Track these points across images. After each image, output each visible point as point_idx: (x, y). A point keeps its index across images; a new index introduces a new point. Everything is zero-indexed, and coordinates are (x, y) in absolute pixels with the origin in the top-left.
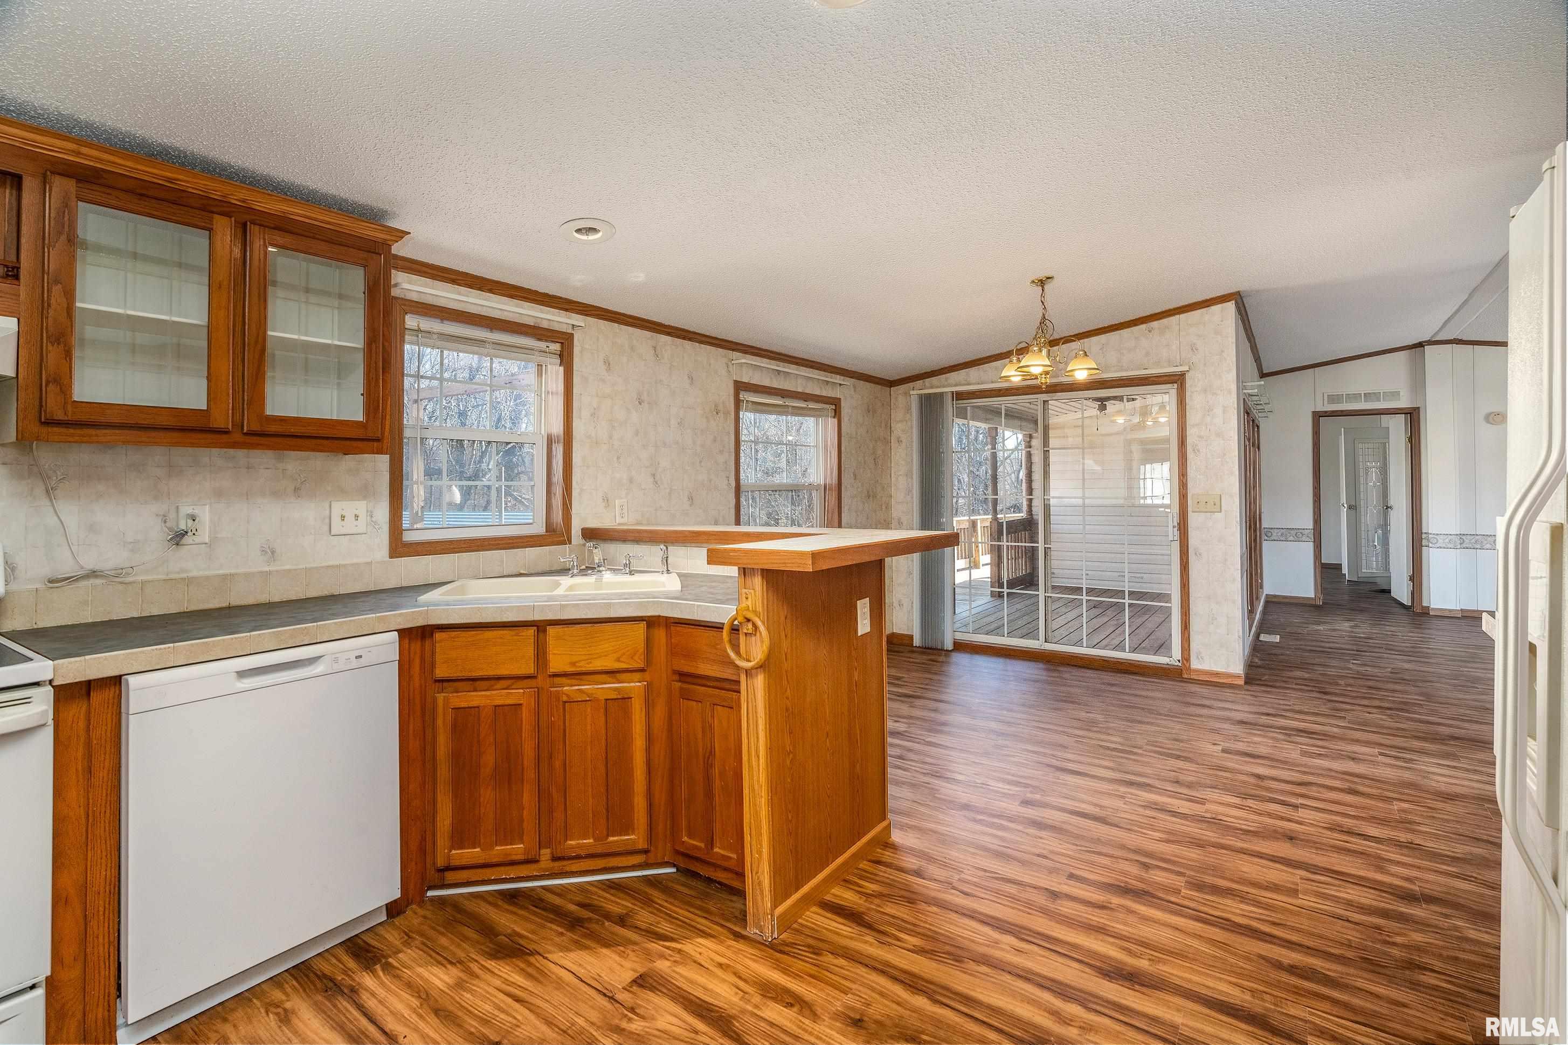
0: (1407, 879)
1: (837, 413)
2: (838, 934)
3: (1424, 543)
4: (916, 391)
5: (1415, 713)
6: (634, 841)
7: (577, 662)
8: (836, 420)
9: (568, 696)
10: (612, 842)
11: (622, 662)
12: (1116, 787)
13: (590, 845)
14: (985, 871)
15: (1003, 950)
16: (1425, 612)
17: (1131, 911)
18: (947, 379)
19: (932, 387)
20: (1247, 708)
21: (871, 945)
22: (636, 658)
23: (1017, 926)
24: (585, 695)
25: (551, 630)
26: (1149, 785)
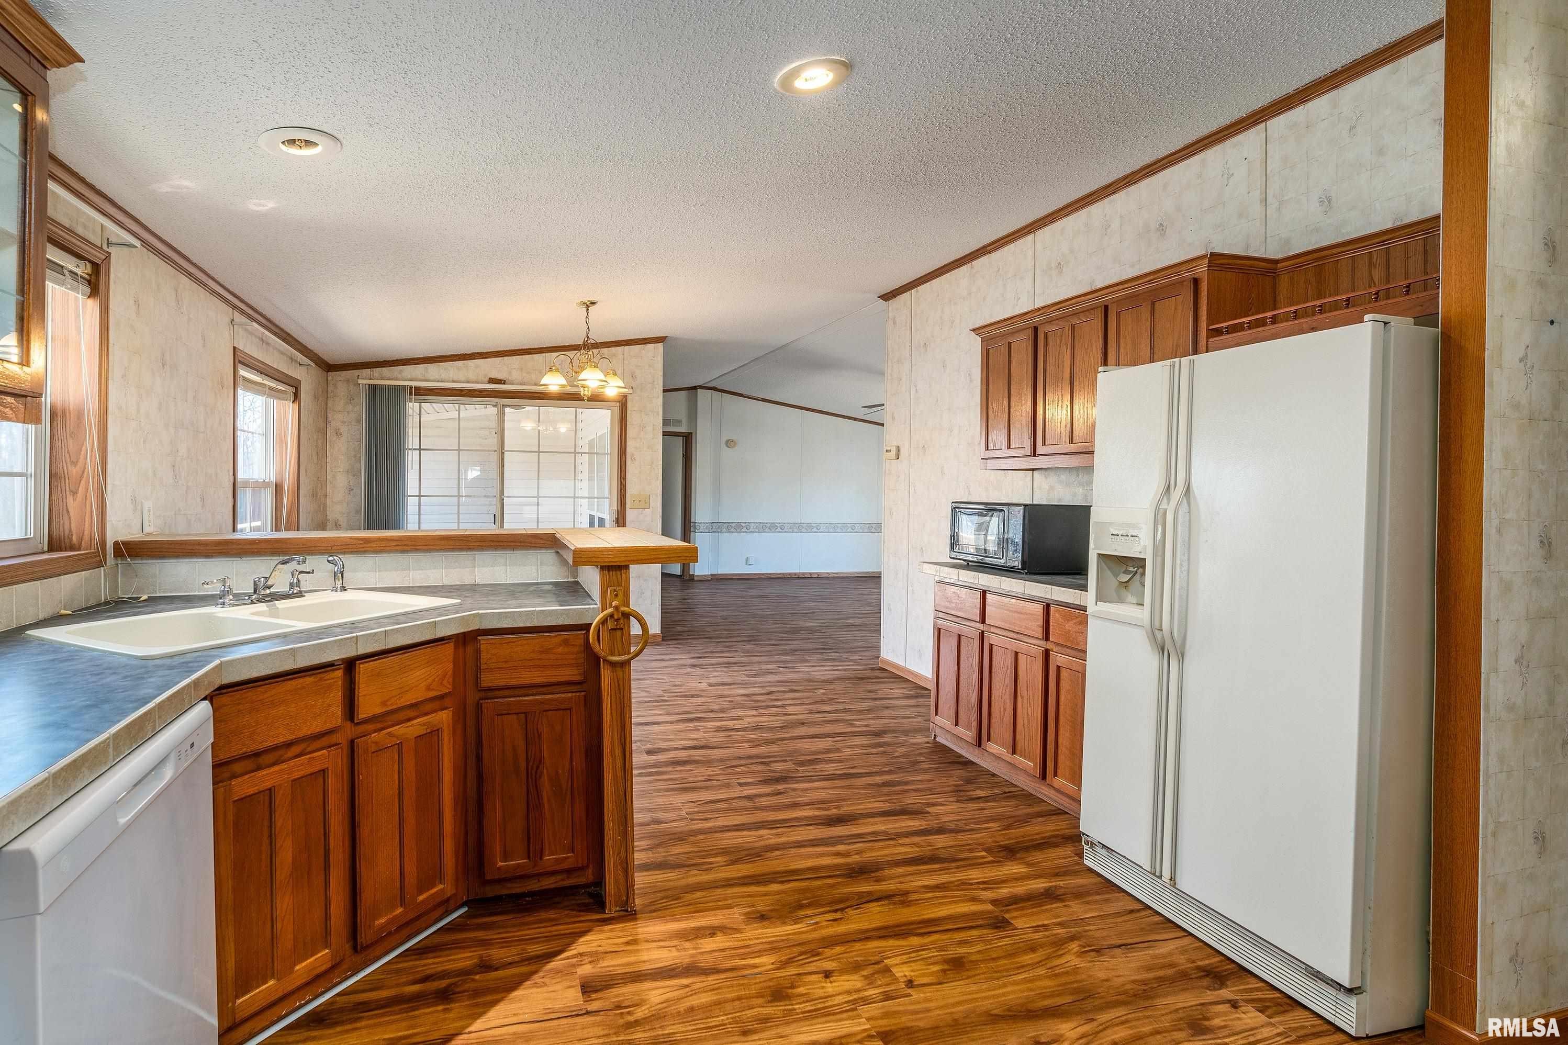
0: (866, 726)
1: (296, 397)
2: (670, 880)
3: (692, 529)
4: (365, 378)
5: (761, 641)
6: (442, 890)
7: (387, 701)
8: (296, 406)
9: (376, 743)
10: (423, 901)
11: (433, 690)
12: (686, 725)
13: (401, 914)
14: (692, 802)
15: (767, 839)
16: (692, 578)
17: (794, 789)
18: (401, 372)
19: (382, 379)
20: (688, 656)
21: (696, 875)
22: (445, 682)
23: (760, 823)
24: (395, 739)
25: (363, 668)
26: (700, 718)
